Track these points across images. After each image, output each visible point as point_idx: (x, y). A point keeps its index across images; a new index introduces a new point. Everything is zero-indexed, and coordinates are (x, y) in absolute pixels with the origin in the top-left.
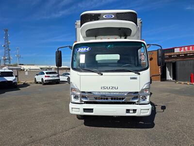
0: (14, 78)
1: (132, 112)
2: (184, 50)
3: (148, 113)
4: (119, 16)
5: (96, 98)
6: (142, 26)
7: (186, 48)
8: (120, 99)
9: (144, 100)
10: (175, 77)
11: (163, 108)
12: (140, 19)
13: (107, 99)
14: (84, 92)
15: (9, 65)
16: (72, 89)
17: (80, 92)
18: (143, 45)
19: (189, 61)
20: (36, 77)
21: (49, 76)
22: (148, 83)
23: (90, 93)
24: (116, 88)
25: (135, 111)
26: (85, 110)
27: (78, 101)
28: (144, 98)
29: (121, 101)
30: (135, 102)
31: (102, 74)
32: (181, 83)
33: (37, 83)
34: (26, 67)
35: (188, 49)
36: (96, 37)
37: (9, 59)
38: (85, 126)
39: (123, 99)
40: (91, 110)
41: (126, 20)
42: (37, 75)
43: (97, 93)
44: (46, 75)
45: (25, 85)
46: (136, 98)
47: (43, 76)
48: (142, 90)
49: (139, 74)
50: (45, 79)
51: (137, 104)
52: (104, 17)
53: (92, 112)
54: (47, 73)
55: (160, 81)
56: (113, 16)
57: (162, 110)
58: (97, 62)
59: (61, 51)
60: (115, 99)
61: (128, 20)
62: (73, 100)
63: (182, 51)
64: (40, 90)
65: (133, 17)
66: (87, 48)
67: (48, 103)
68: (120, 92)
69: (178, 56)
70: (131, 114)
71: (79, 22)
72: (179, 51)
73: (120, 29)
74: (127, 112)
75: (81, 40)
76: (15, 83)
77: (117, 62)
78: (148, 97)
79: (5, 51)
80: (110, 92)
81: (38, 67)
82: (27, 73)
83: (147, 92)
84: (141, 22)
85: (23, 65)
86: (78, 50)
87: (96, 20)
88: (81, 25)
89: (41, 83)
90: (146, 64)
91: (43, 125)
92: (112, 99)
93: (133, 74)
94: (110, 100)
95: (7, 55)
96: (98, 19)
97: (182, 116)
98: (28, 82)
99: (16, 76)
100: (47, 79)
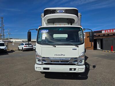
0: (5, 47)
1: (73, 70)
2: (108, 32)
3: (83, 71)
4: (67, 11)
5: (51, 61)
6: (81, 18)
7: (109, 31)
8: (66, 62)
9: (81, 63)
10: (102, 48)
11: (94, 67)
12: (80, 13)
13: (58, 62)
14: (44, 57)
15: (3, 39)
16: (37, 55)
17: (42, 57)
18: (81, 29)
19: (110, 39)
20: (19, 46)
21: (27, 46)
22: (83, 52)
23: (48, 58)
24: (64, 55)
25: (75, 69)
26: (44, 69)
27: (40, 63)
28: (81, 61)
29: (67, 63)
30: (75, 64)
31: (55, 47)
32: (105, 51)
33: (19, 50)
34: (13, 40)
35: (110, 31)
36: (53, 23)
37: (4, 35)
38: (45, 78)
39: (68, 62)
40: (48, 69)
41: (71, 14)
42: (20, 45)
43: (52, 58)
44: (25, 45)
45: (12, 51)
46: (76, 61)
47: (23, 46)
48: (80, 57)
49: (78, 47)
50: (24, 48)
51: (77, 65)
52: (58, 11)
53: (49, 70)
54: (25, 44)
55: (93, 50)
56: (64, 11)
57: (93, 68)
58: (54, 38)
59: (30, 32)
60: (63, 62)
61: (73, 14)
62: (37, 62)
63: (106, 32)
64: (20, 54)
65: (75, 12)
66: (46, 30)
67: (25, 63)
68: (66, 58)
69: (104, 35)
70: (73, 71)
71: (43, 14)
72: (104, 32)
73: (68, 19)
74: (70, 70)
75: (44, 25)
76: (6, 50)
77: (66, 39)
78: (83, 61)
79: (1, 30)
80: (60, 58)
81: (21, 40)
82: (13, 44)
83: (83, 58)
84: (81, 15)
85: (12, 39)
86: (41, 31)
87: (53, 13)
88: (44, 16)
89: (21, 50)
90: (82, 41)
91: (19, 77)
92: (61, 62)
93: (74, 47)
94: (60, 63)
95: (2, 33)
96: (54, 13)
97: (105, 72)
98: (14, 49)
99: (6, 46)
100: (25, 48)
